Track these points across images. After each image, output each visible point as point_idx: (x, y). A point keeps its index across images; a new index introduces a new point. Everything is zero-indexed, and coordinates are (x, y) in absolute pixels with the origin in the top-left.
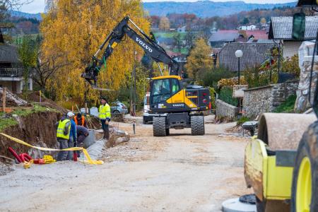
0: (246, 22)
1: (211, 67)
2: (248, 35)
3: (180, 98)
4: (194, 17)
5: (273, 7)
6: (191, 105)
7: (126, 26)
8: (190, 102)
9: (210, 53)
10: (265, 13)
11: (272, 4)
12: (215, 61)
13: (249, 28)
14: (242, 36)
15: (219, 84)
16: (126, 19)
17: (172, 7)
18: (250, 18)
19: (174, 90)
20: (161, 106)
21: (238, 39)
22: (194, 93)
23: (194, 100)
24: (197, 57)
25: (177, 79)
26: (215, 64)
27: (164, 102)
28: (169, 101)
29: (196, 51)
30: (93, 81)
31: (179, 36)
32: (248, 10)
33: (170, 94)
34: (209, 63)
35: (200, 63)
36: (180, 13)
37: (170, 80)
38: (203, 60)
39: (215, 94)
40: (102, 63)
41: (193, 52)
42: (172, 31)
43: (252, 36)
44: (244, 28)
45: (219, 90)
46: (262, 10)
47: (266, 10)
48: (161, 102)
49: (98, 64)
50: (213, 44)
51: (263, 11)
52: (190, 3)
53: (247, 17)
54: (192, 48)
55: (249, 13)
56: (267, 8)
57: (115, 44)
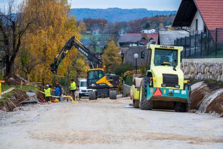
0: (148, 27)
1: (120, 63)
2: (149, 37)
3: (103, 81)
4: (105, 22)
5: (169, 14)
6: (110, 85)
7: (73, 41)
8: (109, 83)
9: (119, 51)
10: (163, 19)
11: (169, 11)
12: (123, 58)
13: (150, 31)
14: (144, 38)
15: (125, 74)
16: (73, 38)
17: (87, 13)
18: (151, 23)
19: (100, 76)
20: (93, 85)
21: (141, 41)
22: (111, 78)
23: (111, 82)
24: (109, 55)
25: (102, 71)
26: (123, 61)
27: (95, 83)
28: (97, 82)
29: (108, 51)
30: (55, 72)
31: (94, 38)
32: (149, 16)
33: (98, 79)
34: (118, 60)
35: (111, 60)
36: (94, 18)
37: (98, 71)
38: (113, 57)
39: (122, 81)
40: (60, 62)
41: (105, 51)
42: (88, 34)
43: (152, 39)
44: (146, 31)
45: (125, 79)
46: (160, 16)
47: (164, 16)
48: (93, 83)
49: (58, 62)
50: (122, 44)
51: (162, 18)
52: (102, 10)
53: (148, 22)
54: (105, 48)
55: (150, 19)
56: (165, 15)
57: (67, 51)
